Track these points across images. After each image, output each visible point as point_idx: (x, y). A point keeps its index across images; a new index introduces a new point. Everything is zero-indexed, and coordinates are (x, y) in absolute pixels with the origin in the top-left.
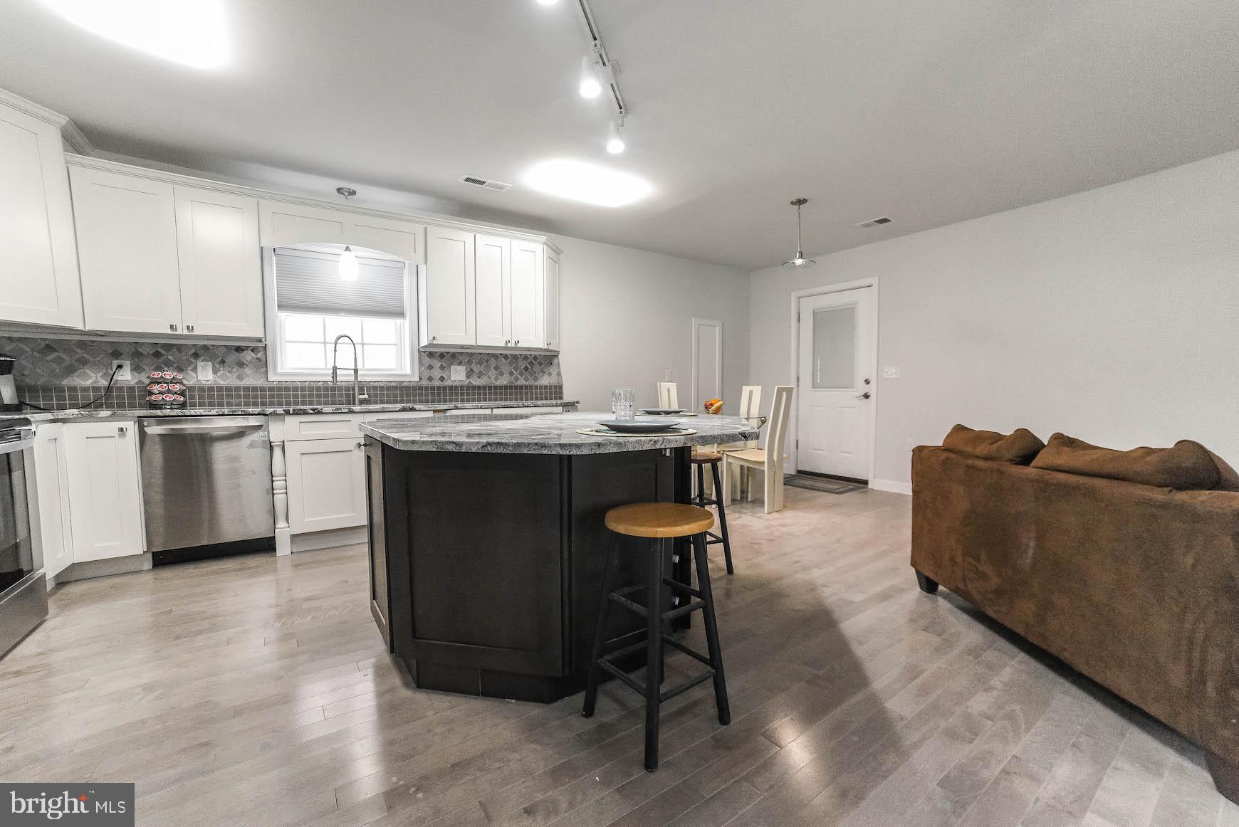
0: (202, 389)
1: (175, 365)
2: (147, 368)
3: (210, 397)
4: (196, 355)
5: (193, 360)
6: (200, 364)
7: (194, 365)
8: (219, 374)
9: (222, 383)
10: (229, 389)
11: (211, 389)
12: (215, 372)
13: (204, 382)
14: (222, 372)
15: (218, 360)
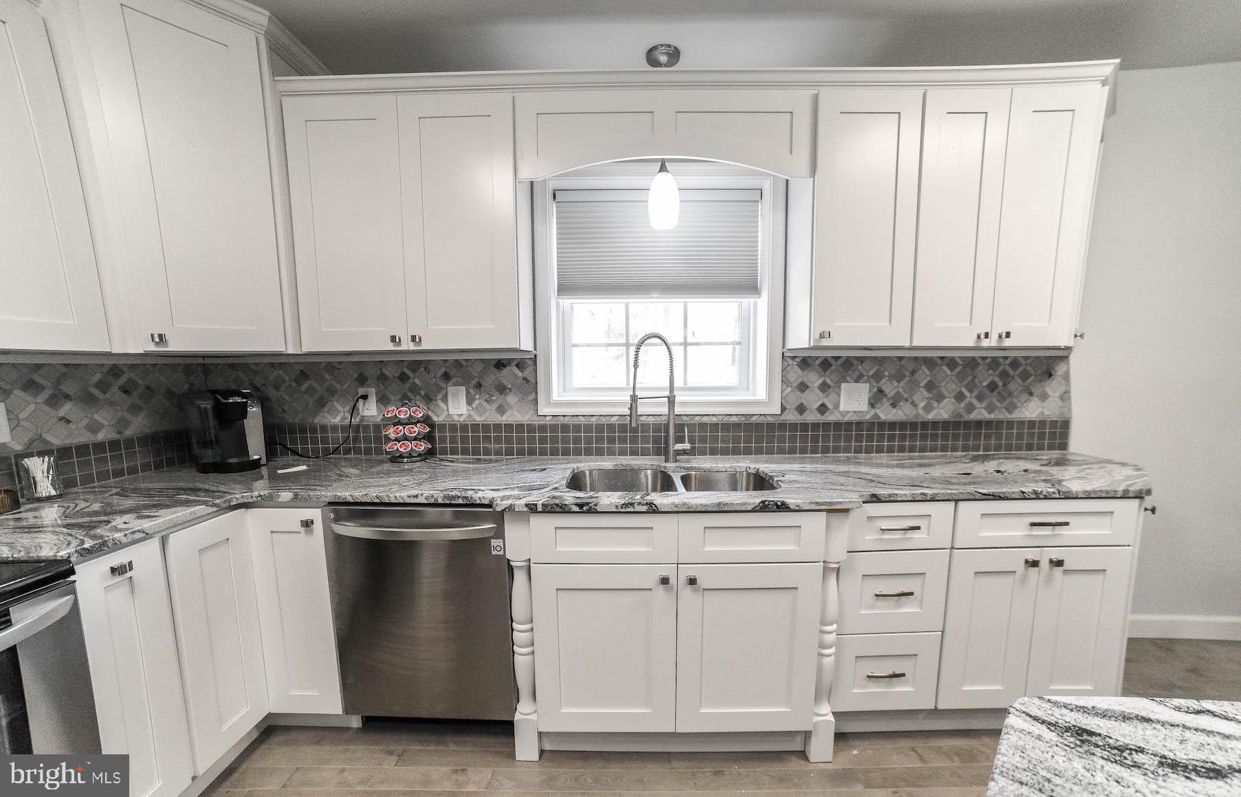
0: (453, 427)
1: (423, 393)
2: (392, 398)
3: (464, 439)
4: (447, 377)
5: (443, 385)
6: (451, 389)
7: (444, 392)
8: (474, 405)
9: (479, 419)
10: (486, 427)
11: (464, 427)
12: (470, 402)
13: (456, 418)
14: (477, 402)
15: (473, 383)
